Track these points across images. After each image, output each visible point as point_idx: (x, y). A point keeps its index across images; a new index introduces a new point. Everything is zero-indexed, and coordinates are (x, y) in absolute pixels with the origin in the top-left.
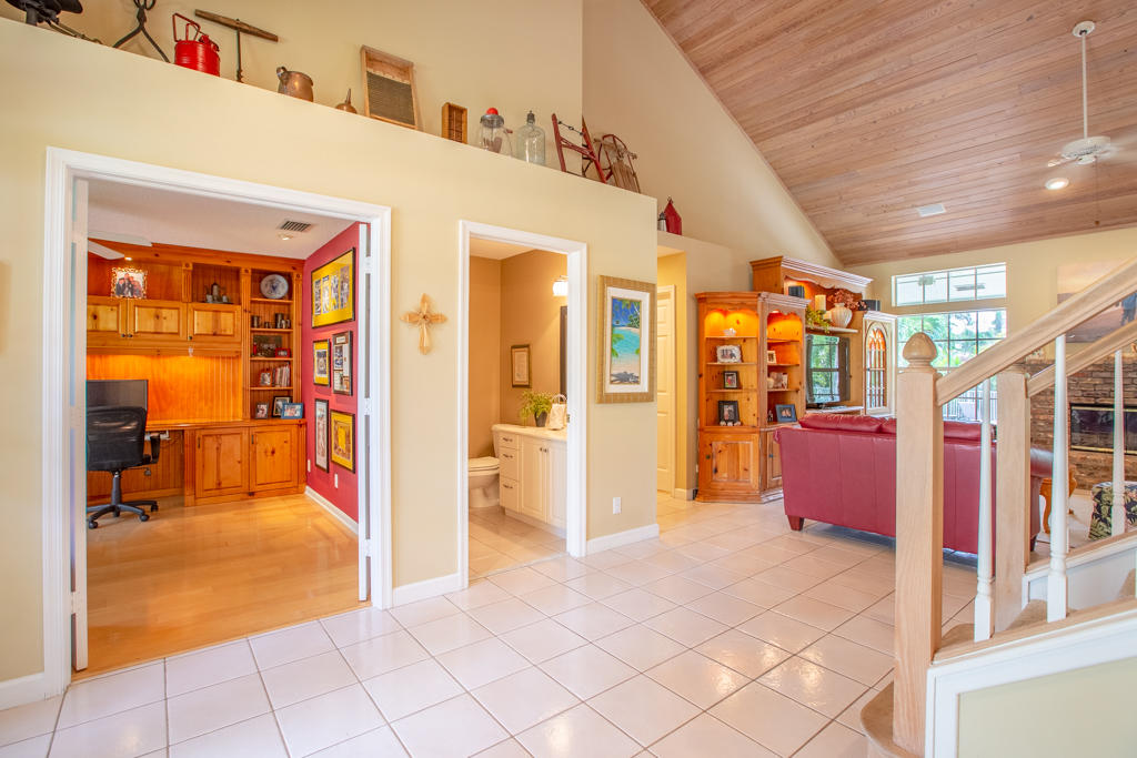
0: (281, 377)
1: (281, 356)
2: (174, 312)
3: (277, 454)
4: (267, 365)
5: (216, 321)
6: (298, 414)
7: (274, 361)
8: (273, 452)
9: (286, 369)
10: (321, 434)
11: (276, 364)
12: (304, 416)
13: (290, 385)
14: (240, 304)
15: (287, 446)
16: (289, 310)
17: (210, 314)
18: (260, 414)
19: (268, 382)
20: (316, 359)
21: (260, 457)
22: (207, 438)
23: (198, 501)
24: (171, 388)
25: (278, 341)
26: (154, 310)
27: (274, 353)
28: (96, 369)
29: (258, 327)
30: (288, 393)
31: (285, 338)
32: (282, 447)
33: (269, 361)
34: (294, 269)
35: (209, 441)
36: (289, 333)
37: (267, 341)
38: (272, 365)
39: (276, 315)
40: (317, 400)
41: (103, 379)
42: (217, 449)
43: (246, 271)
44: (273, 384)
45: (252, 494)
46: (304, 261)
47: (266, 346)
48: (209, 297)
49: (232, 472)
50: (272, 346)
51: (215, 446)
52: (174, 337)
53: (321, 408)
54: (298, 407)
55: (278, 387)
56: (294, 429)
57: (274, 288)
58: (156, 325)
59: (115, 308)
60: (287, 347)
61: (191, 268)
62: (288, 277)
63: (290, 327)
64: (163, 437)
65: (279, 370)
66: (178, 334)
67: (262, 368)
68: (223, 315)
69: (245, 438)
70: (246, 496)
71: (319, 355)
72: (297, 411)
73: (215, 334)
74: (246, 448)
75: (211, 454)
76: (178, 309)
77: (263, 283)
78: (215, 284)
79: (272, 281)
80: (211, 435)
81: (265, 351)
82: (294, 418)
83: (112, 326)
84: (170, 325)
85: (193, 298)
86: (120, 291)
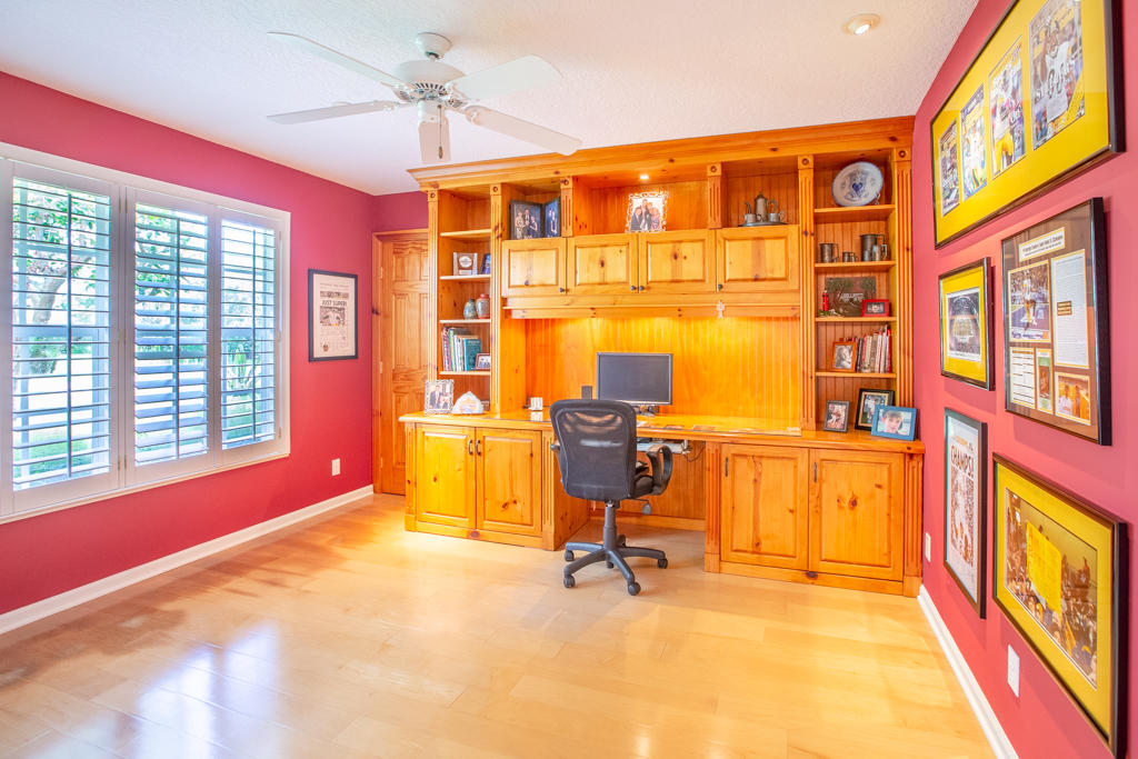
0: (873, 354)
1: (872, 314)
2: (698, 246)
3: (861, 507)
4: (848, 331)
5: (758, 256)
6: (906, 430)
7: (862, 323)
8: (854, 503)
9: (883, 339)
10: (961, 500)
11: (866, 329)
12: (917, 435)
13: (891, 370)
14: (797, 222)
15: (882, 495)
16: (887, 229)
17: (749, 244)
18: (832, 423)
19: (848, 362)
20: (946, 316)
21: (828, 505)
22: (738, 460)
23: (724, 565)
24: (705, 368)
25: (869, 287)
26: (671, 245)
27: (861, 309)
28: (619, 337)
29: (832, 261)
30: (887, 386)
31: (881, 280)
32: (872, 496)
33: (853, 324)
34: (893, 139)
35: (742, 464)
36: (887, 270)
37: (847, 287)
38: (857, 330)
39: (863, 238)
40: (950, 410)
41: (626, 352)
42: (755, 481)
43: (805, 161)
44: (858, 367)
45: (812, 575)
46: (912, 119)
47: (846, 297)
48: (749, 218)
49: (779, 528)
50: (858, 297)
51: (752, 477)
52: (698, 286)
53: (961, 438)
54: (907, 416)
55: (866, 373)
56: (897, 462)
57: (856, 188)
58: (675, 270)
59: (624, 249)
60: (884, 297)
61: (719, 172)
62: (883, 163)
63: (889, 258)
64: (676, 449)
65: (869, 340)
66: (703, 281)
67: (839, 336)
68: (768, 243)
69: (803, 467)
70: (801, 576)
71: (955, 306)
72: (902, 424)
73: (756, 280)
74: (803, 491)
75: (745, 490)
76: (703, 240)
77: (838, 182)
78: (761, 196)
79: (852, 175)
80: (745, 456)
81: (845, 305)
82: (895, 437)
83: (621, 276)
84: (691, 268)
85: (727, 223)
86: (636, 226)
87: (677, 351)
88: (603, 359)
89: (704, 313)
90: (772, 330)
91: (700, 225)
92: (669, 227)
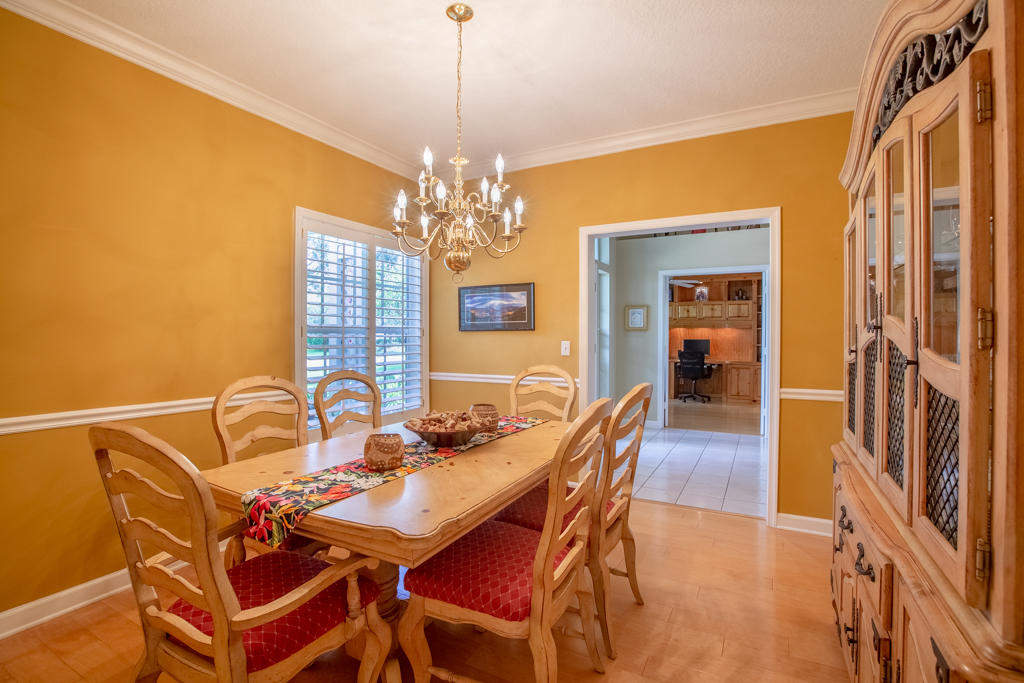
2: (720, 306)
5: (739, 309)
17: (736, 306)
22: (733, 369)
23: (728, 401)
24: (720, 344)
26: (710, 305)
41: (693, 339)
42: (738, 375)
43: (755, 281)
45: (754, 401)
48: (736, 298)
49: (745, 388)
52: (720, 319)
58: (712, 313)
59: (695, 306)
61: (726, 285)
64: (712, 367)
66: (721, 317)
68: (742, 306)
69: (752, 371)
70: (751, 402)
73: (739, 316)
74: (752, 377)
75: (735, 378)
76: (722, 304)
78: (740, 290)
80: (735, 368)
83: (694, 315)
84: (718, 313)
85: (729, 299)
86: (698, 298)
87: (711, 339)
88: (685, 341)
89: (721, 326)
90: (743, 332)
91: (721, 300)
92: (710, 299)
